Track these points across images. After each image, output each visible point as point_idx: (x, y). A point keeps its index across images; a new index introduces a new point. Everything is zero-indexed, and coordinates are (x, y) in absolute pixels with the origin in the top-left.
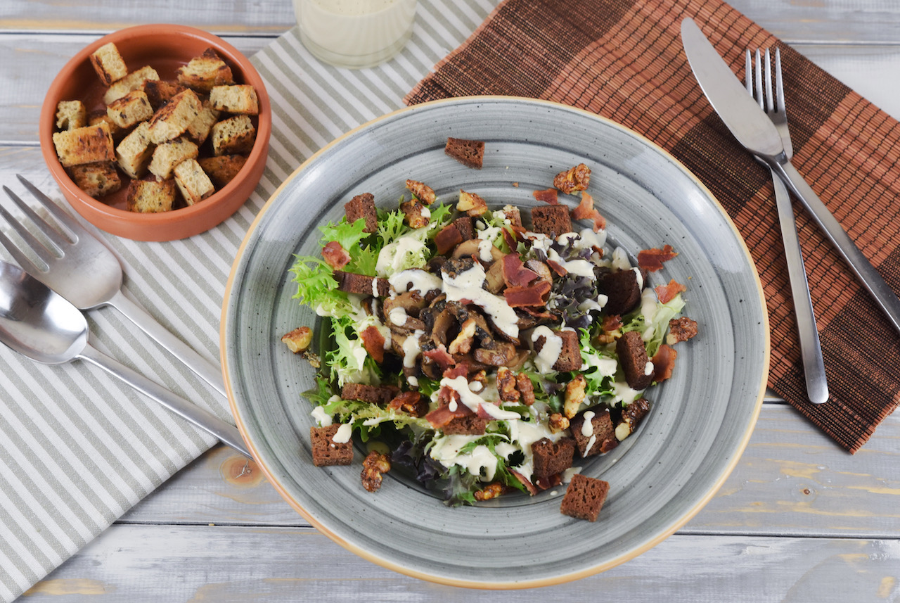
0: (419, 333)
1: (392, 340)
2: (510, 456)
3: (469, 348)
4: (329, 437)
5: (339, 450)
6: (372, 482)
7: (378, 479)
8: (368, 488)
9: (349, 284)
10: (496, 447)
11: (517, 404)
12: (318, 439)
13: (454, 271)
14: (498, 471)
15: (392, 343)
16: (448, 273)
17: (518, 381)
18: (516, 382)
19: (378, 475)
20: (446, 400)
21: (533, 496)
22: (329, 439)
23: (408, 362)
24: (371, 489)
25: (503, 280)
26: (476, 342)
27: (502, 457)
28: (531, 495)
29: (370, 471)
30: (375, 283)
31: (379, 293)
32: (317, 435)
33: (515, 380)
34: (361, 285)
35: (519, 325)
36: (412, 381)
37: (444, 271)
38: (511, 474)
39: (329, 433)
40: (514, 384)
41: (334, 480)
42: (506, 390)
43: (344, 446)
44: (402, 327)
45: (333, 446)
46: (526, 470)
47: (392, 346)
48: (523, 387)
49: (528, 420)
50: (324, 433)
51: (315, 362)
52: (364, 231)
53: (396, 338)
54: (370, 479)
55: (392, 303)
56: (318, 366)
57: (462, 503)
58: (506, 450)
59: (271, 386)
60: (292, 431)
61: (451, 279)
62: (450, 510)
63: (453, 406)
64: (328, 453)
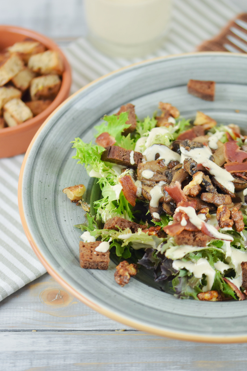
0: (162, 183)
1: (142, 189)
2: (225, 271)
3: (197, 192)
4: (93, 248)
5: (99, 256)
6: (122, 277)
7: (127, 276)
8: (119, 282)
9: (113, 153)
10: (215, 264)
11: (231, 229)
12: (85, 248)
13: (189, 146)
14: (216, 281)
15: (142, 191)
16: (184, 147)
17: (232, 212)
18: (231, 213)
19: (127, 274)
20: (179, 220)
21: (241, 300)
22: (92, 249)
23: (153, 203)
24: (122, 284)
25: (225, 159)
26: (203, 189)
27: (219, 271)
28: (240, 299)
29: (121, 270)
30: (132, 154)
31: (135, 160)
32: (84, 246)
33: (230, 212)
34: (122, 154)
35: (235, 183)
36: (156, 215)
37: (182, 146)
38: (226, 282)
39: (93, 246)
40: (229, 215)
41: (95, 277)
42: (223, 219)
43: (103, 255)
44: (150, 180)
45: (95, 253)
46: (237, 282)
47: (142, 194)
48: (235, 217)
49: (239, 248)
50: (89, 245)
51: (86, 207)
52: (126, 123)
53: (145, 188)
54: (120, 276)
55: (143, 166)
56: (88, 210)
57: (188, 297)
58: (223, 267)
59: (53, 218)
60: (66, 246)
61: (186, 151)
62: (179, 301)
63: (184, 222)
64: (91, 257)
